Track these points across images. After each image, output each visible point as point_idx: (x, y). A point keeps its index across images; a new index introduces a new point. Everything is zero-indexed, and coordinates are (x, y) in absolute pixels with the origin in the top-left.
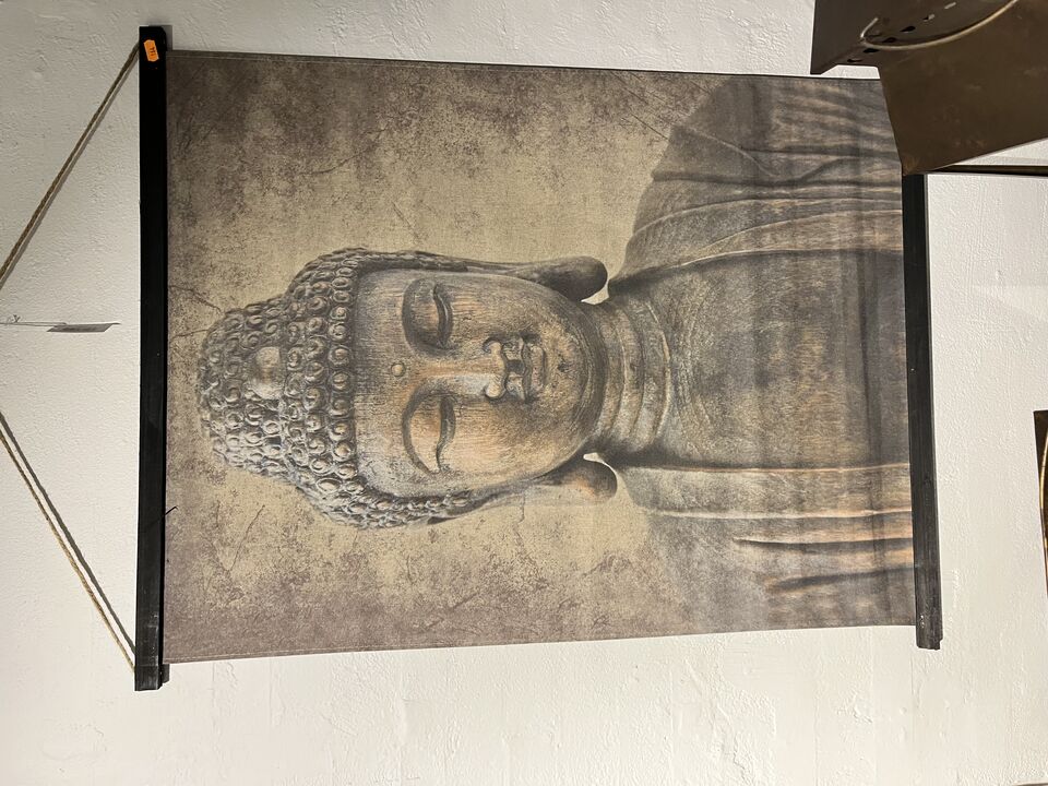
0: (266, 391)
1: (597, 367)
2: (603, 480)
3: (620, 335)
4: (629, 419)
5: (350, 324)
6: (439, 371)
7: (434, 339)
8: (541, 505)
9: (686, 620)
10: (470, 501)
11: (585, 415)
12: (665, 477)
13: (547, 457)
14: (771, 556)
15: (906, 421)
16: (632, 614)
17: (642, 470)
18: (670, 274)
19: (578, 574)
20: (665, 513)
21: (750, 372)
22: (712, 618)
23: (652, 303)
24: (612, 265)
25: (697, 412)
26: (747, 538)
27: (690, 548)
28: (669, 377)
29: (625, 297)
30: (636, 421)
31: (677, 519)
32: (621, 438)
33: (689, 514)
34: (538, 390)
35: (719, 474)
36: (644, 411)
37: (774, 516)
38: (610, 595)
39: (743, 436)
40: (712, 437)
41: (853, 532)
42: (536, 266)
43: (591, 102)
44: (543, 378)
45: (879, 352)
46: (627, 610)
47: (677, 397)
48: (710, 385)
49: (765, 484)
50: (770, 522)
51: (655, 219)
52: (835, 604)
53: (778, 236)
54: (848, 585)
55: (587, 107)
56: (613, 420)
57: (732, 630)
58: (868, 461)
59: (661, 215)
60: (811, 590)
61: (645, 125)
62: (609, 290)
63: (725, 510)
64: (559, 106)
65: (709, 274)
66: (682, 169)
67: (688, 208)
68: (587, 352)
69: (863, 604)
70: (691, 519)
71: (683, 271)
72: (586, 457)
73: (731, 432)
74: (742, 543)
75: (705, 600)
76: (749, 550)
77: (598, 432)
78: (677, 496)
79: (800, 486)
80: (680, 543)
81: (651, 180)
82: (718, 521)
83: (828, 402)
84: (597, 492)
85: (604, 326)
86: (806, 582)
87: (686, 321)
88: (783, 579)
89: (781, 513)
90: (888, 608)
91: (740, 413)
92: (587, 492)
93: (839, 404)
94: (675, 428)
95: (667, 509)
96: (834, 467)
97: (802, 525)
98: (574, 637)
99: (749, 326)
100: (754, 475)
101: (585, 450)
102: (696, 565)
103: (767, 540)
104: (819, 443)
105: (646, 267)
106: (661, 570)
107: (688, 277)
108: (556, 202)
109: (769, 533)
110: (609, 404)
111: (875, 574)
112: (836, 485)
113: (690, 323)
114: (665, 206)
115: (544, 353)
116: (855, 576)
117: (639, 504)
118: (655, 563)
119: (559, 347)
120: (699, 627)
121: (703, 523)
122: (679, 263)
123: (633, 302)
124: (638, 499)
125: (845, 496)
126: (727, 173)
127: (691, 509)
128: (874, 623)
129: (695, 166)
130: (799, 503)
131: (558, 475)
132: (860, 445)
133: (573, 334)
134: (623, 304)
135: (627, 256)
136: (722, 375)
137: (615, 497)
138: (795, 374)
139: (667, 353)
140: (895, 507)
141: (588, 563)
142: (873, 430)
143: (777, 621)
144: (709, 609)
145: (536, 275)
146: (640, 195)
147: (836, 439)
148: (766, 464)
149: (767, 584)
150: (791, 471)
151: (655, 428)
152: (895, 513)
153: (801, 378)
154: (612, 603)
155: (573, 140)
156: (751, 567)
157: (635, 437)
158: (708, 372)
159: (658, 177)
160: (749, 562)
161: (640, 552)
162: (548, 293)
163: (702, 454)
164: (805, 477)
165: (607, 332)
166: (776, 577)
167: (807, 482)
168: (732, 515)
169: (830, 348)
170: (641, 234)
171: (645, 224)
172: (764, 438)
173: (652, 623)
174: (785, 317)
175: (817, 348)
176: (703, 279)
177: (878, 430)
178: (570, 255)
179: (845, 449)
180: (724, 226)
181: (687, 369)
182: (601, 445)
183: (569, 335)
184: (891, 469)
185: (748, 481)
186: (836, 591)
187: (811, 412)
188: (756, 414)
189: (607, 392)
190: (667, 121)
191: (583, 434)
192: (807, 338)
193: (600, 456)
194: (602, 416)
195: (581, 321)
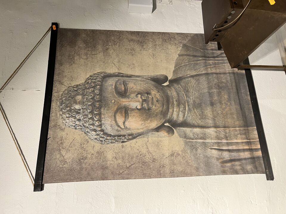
0: (77, 107)
1: (167, 101)
2: (170, 131)
3: (172, 93)
4: (176, 114)
5: (101, 90)
6: (124, 102)
7: (123, 94)
8: (153, 137)
9: (197, 172)
10: (133, 136)
11: (164, 113)
12: (188, 130)
13: (154, 124)
14: (220, 153)
15: (253, 116)
16: (181, 170)
17: (181, 128)
18: (185, 78)
19: (165, 157)
20: (188, 140)
21: (209, 102)
22: (205, 171)
23: (180, 86)
24: (169, 76)
25: (195, 112)
26: (213, 148)
27: (196, 150)
28: (186, 104)
29: (173, 84)
30: (178, 115)
31: (192, 142)
32: (175, 119)
33: (195, 140)
34: (151, 106)
35: (203, 129)
36: (180, 113)
37: (219, 141)
38: (174, 164)
39: (208, 119)
40: (200, 119)
41: (243, 146)
42: (149, 76)
43: (162, 39)
44: (152, 104)
45: (243, 98)
46: (180, 168)
47: (189, 109)
48: (198, 106)
49: (216, 132)
50: (219, 143)
51: (180, 65)
52: (241, 167)
53: (212, 69)
54: (244, 161)
55: (161, 40)
56: (172, 114)
57: (211, 175)
58: (244, 126)
59: (181, 64)
60: (233, 163)
61: (175, 44)
62: (169, 82)
63: (205, 139)
64: (154, 40)
65: (195, 78)
66: (186, 53)
67: (188, 62)
68: (164, 97)
69: (249, 167)
70: (196, 142)
71: (188, 77)
72: (165, 124)
73: (205, 118)
74: (211, 149)
75: (202, 165)
76: (214, 151)
77: (168, 118)
78: (191, 135)
79: (226, 133)
80: (193, 149)
81: (178, 56)
82: (203, 142)
83: (231, 110)
84: (169, 134)
85: (168, 91)
86: (231, 161)
87: (190, 90)
88: (224, 160)
89: (221, 140)
90: (257, 169)
91: (207, 113)
92: (166, 134)
93: (234, 111)
94: (189, 117)
95: (189, 139)
96: (235, 128)
97: (228, 144)
98: (164, 176)
99: (207, 91)
100: (213, 129)
101: (165, 122)
102: (199, 155)
103: (218, 148)
104: (230, 121)
105: (178, 77)
106: (189, 157)
107: (190, 79)
108: (154, 62)
109: (219, 146)
110: (171, 110)
111: (251, 158)
112: (236, 133)
113: (191, 90)
114: (182, 62)
115: (152, 97)
116: (245, 159)
117: (181, 137)
118: (187, 154)
119: (157, 96)
120: (201, 174)
121: (199, 143)
122: (187, 75)
123: (175, 85)
124: (180, 136)
125: (239, 136)
126: (197, 54)
127: (196, 139)
128: (254, 173)
129: (188, 53)
130: (226, 138)
131: (158, 129)
132: (241, 122)
133: (160, 93)
134: (173, 85)
135: (173, 74)
136: (201, 103)
137: (174, 136)
138: (221, 103)
139: (186, 98)
140: (254, 139)
141: (167, 154)
142: (244, 118)
143: (224, 172)
144: (204, 168)
145: (149, 78)
146: (175, 59)
147: (234, 120)
148: (216, 127)
149: (220, 161)
150: (223, 129)
151: (184, 117)
152: (254, 141)
153: (223, 104)
154: (175, 166)
155: (158, 47)
156: (215, 156)
157: (178, 119)
158: (197, 102)
159: (179, 55)
160: (214, 154)
161: (182, 151)
162: (153, 83)
163: (197, 124)
164: (227, 130)
165: (169, 92)
166: (222, 159)
167: (228, 132)
168: (207, 141)
169: (229, 96)
170: (176, 69)
171: (177, 66)
172: (214, 120)
173: (187, 172)
174: (216, 89)
175: (226, 96)
176: (193, 79)
177: (246, 118)
178: (158, 74)
179: (237, 123)
180: (198, 67)
181: (191, 102)
182: (169, 121)
183: (159, 93)
184: (251, 129)
185: (211, 131)
186: (241, 163)
187: (226, 113)
188: (211, 113)
189: (170, 107)
190: (181, 43)
191: (164, 118)
192: (223, 94)
193: (169, 124)
194: (169, 114)
195: (162, 89)
